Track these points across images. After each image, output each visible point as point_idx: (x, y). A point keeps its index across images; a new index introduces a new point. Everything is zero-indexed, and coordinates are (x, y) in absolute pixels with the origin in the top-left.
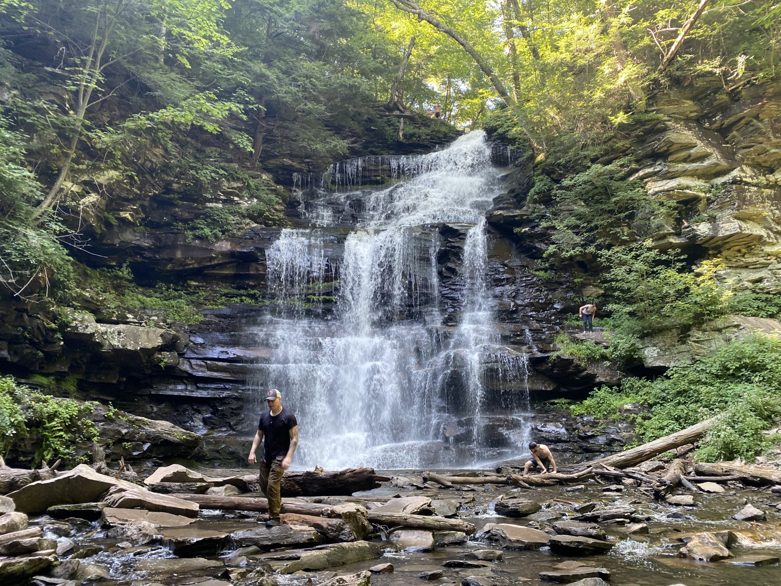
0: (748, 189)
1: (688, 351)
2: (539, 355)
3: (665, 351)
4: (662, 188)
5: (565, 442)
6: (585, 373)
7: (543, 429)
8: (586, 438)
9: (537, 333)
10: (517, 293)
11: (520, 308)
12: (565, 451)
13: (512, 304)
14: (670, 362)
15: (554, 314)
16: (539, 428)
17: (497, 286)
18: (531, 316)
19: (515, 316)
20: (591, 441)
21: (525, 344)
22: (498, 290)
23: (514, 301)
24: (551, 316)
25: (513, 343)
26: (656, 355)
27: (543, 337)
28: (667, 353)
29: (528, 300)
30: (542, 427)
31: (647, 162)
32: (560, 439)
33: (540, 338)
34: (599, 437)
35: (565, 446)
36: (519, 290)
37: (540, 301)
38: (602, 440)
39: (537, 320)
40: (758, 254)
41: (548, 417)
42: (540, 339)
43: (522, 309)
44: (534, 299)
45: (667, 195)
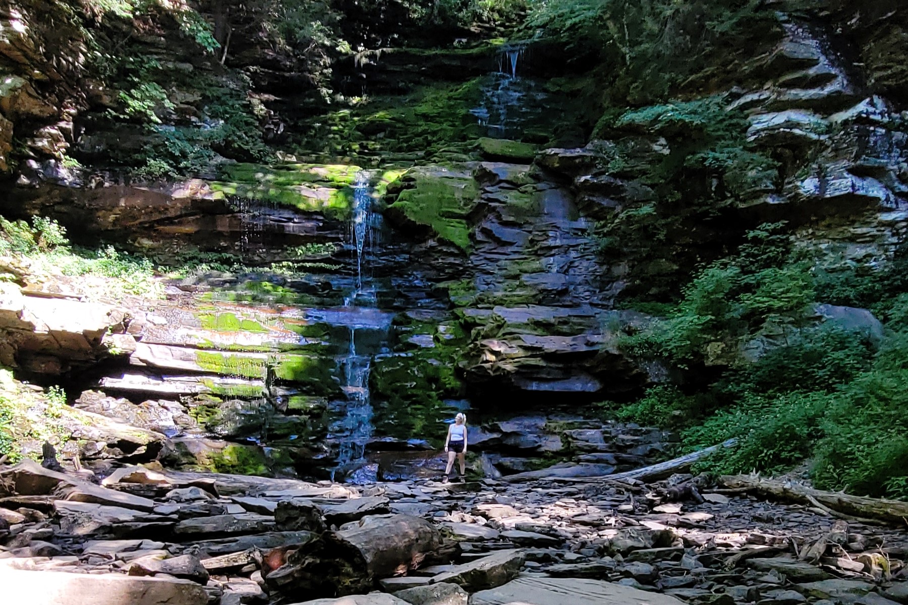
0: (874, 131)
2: (584, 348)
3: (731, 347)
4: (766, 125)
5: (602, 451)
6: (634, 372)
7: (579, 437)
16: (574, 435)
19: (563, 297)
20: (630, 452)
26: (719, 352)
28: (733, 350)
30: (578, 434)
31: (752, 85)
32: (596, 448)
35: (600, 456)
37: (598, 278)
39: (590, 303)
40: (870, 223)
41: (589, 424)
42: (591, 328)
45: (771, 136)
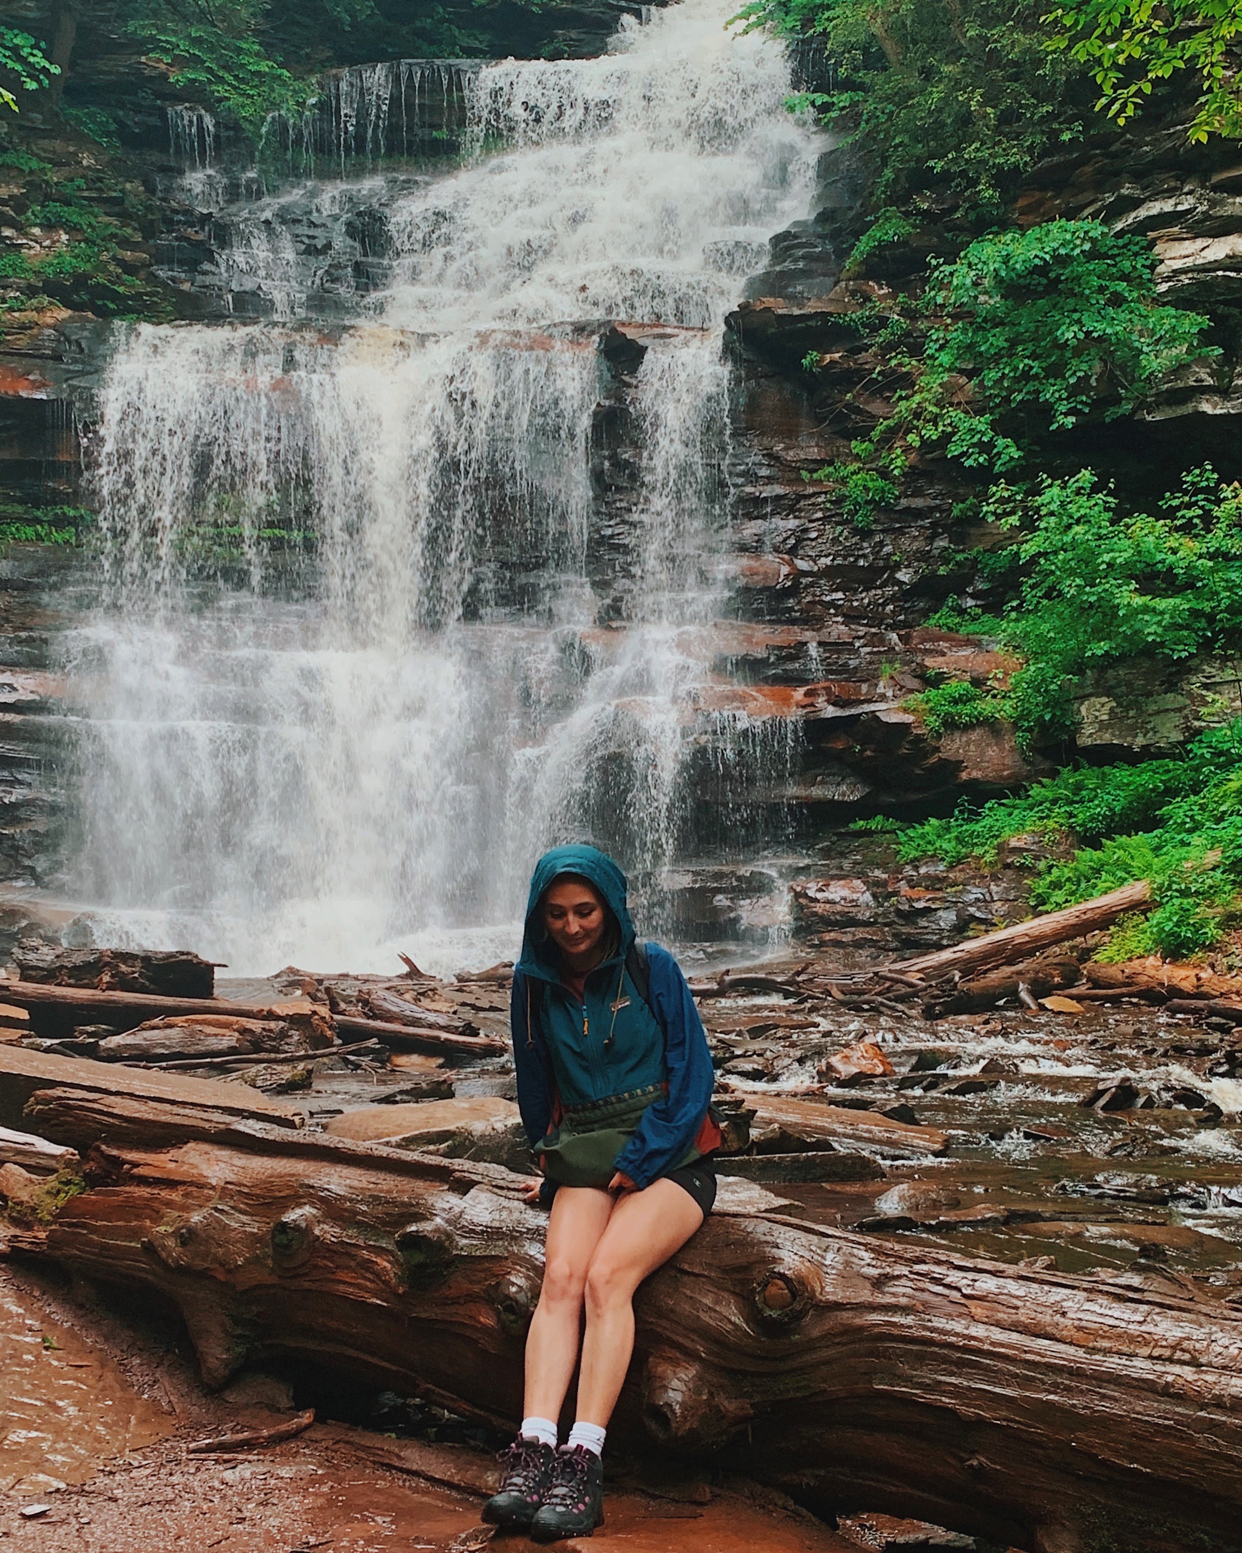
1: (1180, 710)
2: (831, 712)
3: (1127, 709)
4: (1189, 262)
5: (866, 924)
6: (934, 760)
7: (819, 896)
8: (912, 916)
9: (839, 652)
10: (799, 541)
11: (804, 581)
12: (858, 944)
13: (785, 570)
14: (1136, 736)
15: (892, 599)
16: (811, 893)
17: (750, 517)
18: (832, 604)
19: (791, 602)
20: (923, 923)
21: (803, 682)
22: (752, 528)
23: (791, 563)
24: (884, 605)
25: (776, 680)
26: (1105, 717)
27: (853, 663)
28: (1132, 713)
29: (828, 561)
30: (820, 890)
31: (1163, 182)
32: (852, 918)
33: (846, 664)
34: (940, 913)
35: (861, 933)
36: (806, 531)
37: (861, 563)
38: (947, 918)
39: (844, 615)
41: (841, 868)
42: (844, 669)
43: (812, 585)
44: (845, 558)
45: (1199, 283)
